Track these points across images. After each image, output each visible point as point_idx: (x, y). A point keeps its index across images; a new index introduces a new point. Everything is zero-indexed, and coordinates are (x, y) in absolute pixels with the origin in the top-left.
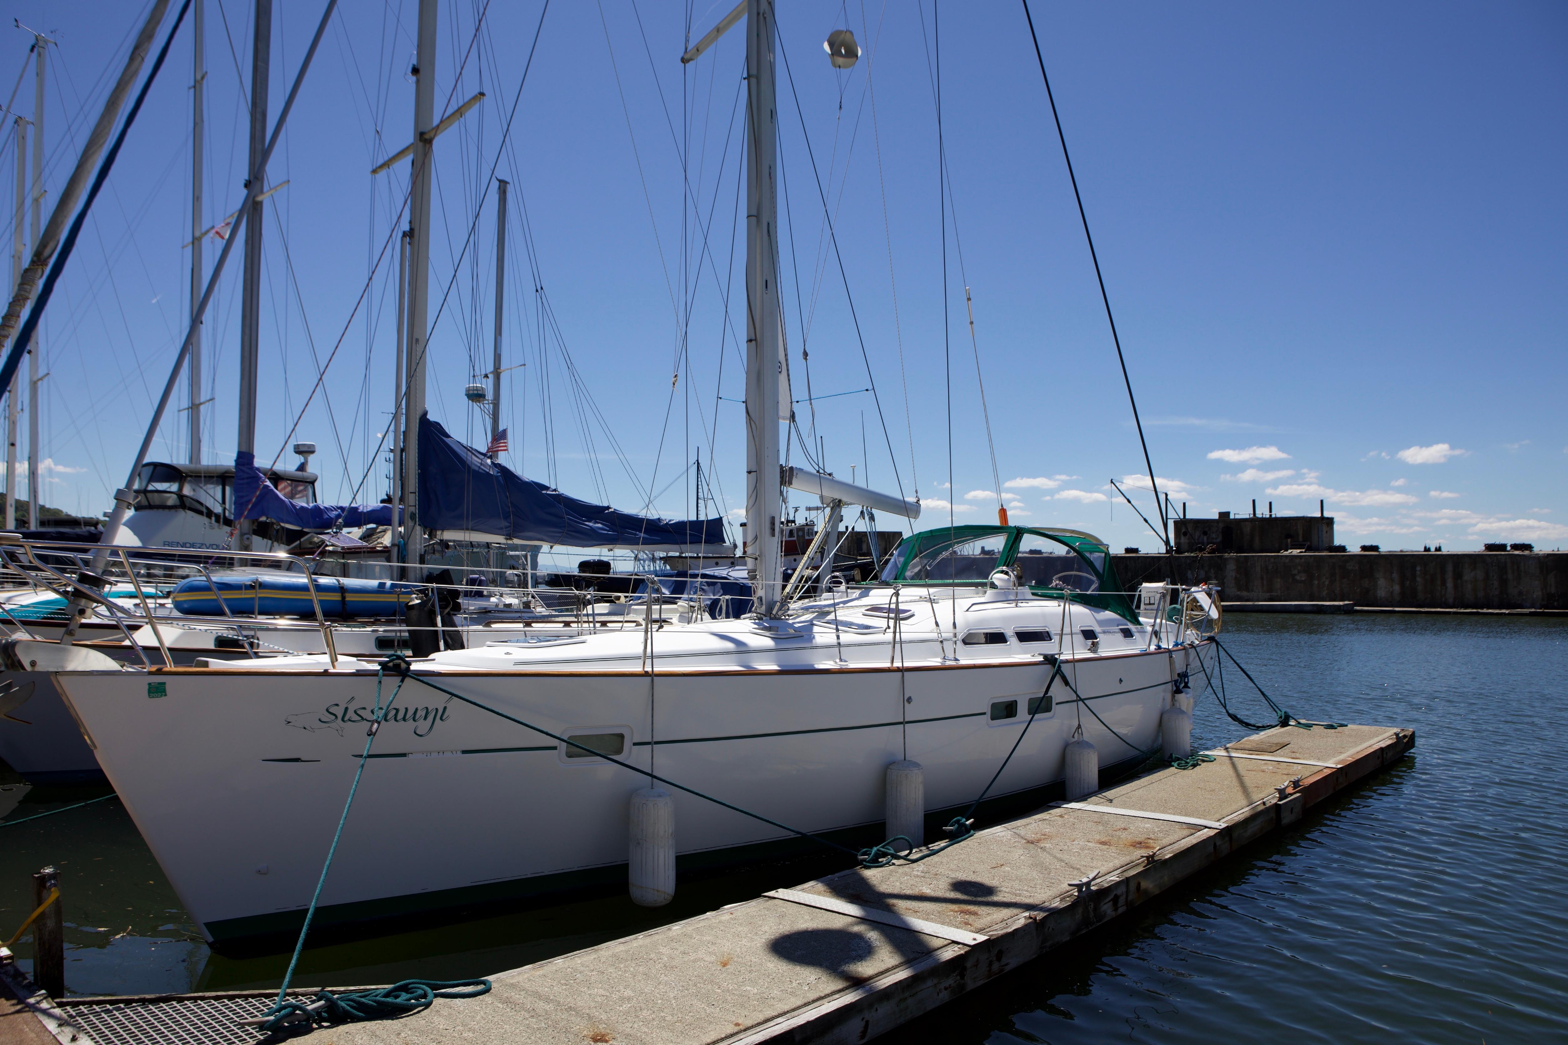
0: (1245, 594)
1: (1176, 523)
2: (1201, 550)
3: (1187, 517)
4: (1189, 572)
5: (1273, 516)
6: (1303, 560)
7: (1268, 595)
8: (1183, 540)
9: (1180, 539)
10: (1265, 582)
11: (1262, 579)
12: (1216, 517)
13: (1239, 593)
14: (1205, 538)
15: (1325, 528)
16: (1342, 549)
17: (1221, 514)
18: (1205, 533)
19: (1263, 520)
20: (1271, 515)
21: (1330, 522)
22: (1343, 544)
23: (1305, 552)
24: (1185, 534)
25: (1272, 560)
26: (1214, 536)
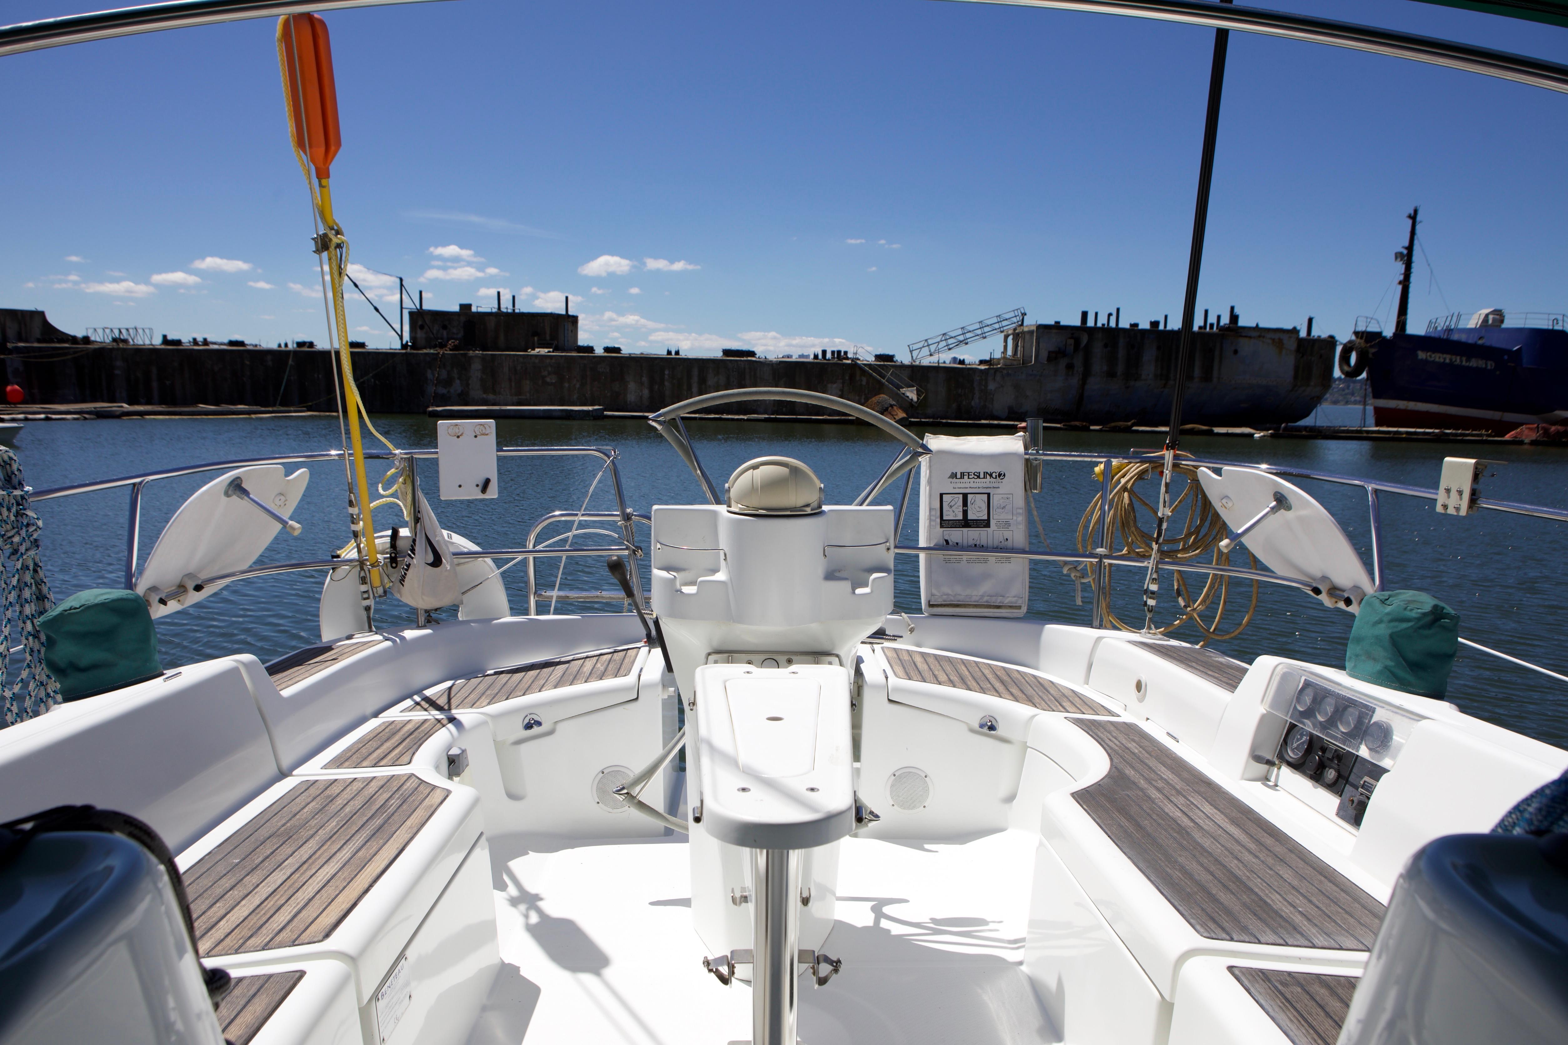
0: (491, 397)
1: (411, 314)
2: (442, 346)
3: (424, 307)
4: (429, 371)
5: (517, 311)
6: (553, 361)
7: (515, 399)
8: (420, 334)
9: (416, 333)
10: (513, 384)
11: (510, 380)
12: (457, 309)
13: (485, 396)
14: (445, 333)
15: (569, 326)
16: (590, 349)
17: (462, 306)
18: (445, 327)
19: (507, 314)
20: (514, 310)
21: (574, 320)
22: (591, 345)
23: (553, 352)
24: (422, 327)
25: (521, 359)
26: (455, 330)
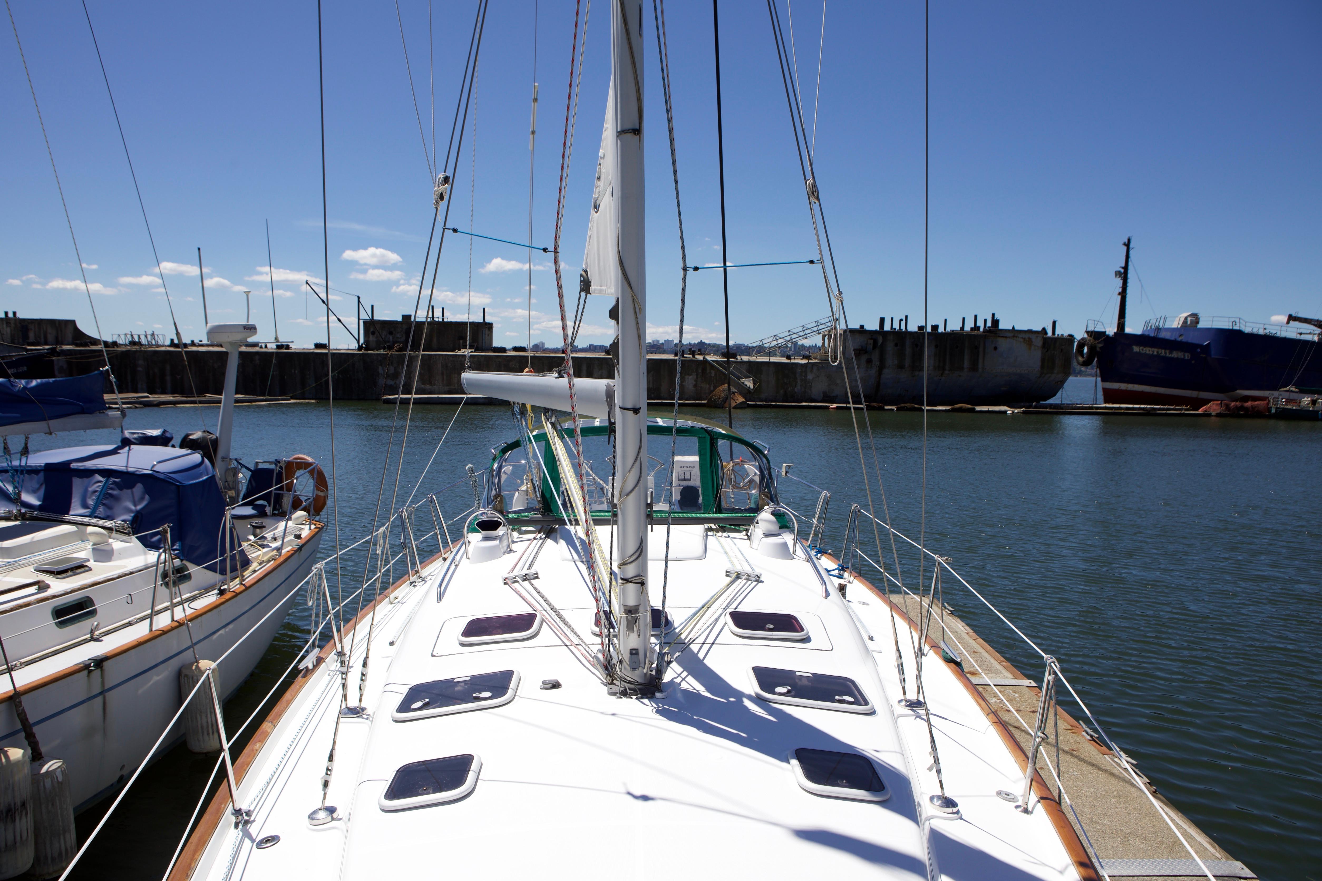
0: (428, 387)
1: (365, 323)
2: (390, 348)
3: (375, 318)
4: (380, 368)
5: (446, 320)
6: (476, 359)
7: (447, 388)
8: (372, 338)
9: (369, 337)
10: (445, 377)
11: (443, 374)
12: (400, 319)
13: (423, 386)
14: (391, 337)
15: (487, 332)
16: (503, 350)
17: (404, 316)
18: (391, 333)
19: (439, 322)
20: (443, 319)
21: (489, 326)
22: (503, 346)
23: (475, 352)
24: (373, 333)
25: (451, 359)
26: (398, 335)
